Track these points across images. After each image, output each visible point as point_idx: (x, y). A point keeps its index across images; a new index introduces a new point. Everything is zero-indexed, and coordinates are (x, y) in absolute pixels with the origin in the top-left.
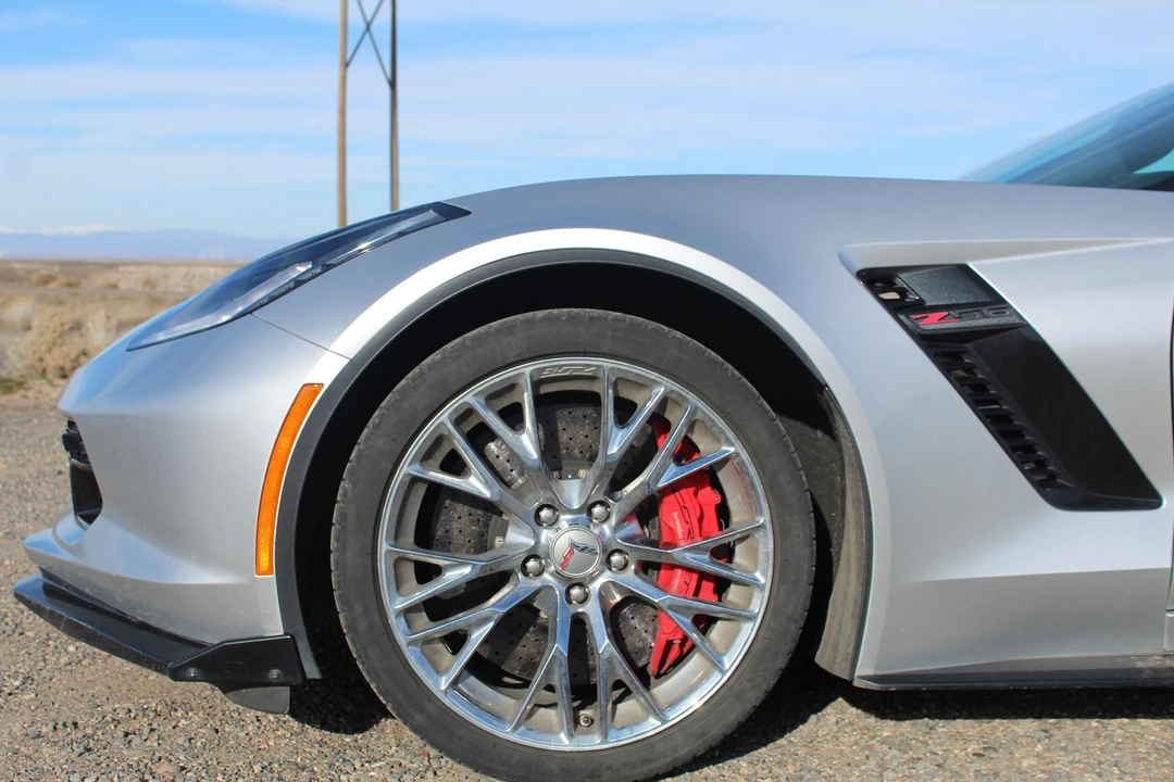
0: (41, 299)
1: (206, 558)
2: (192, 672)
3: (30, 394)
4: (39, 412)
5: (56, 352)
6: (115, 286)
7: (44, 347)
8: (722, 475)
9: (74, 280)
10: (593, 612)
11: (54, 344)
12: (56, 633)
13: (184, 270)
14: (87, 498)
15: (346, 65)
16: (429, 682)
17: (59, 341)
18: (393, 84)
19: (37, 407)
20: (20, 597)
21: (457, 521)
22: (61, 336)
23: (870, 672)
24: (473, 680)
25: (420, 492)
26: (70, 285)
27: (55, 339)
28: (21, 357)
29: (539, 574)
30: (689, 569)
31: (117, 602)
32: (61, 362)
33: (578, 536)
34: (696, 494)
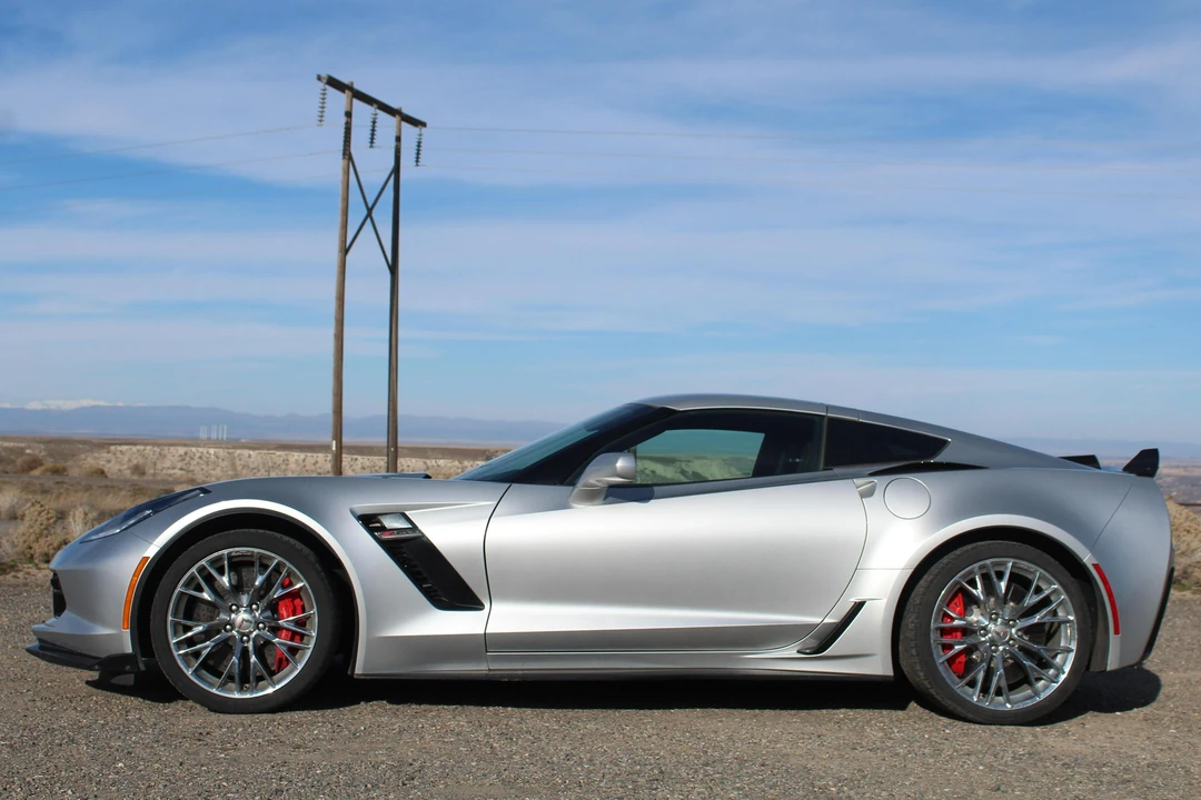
0: (26, 488)
1: (104, 623)
2: (96, 667)
3: (20, 575)
4: (27, 588)
5: (42, 541)
6: (102, 473)
7: (33, 537)
8: (301, 593)
9: (60, 465)
10: (250, 645)
11: (41, 535)
12: (43, 663)
13: (182, 450)
14: (59, 606)
15: (345, 251)
16: (185, 670)
17: (45, 532)
18: (393, 268)
19: (25, 585)
20: (29, 650)
21: (202, 610)
22: (46, 529)
23: (360, 672)
24: (204, 672)
25: (185, 599)
26: (56, 471)
27: (42, 531)
28: (14, 545)
29: (231, 631)
30: (288, 630)
31: (71, 645)
32: (46, 549)
33: (246, 616)
34: (292, 601)
